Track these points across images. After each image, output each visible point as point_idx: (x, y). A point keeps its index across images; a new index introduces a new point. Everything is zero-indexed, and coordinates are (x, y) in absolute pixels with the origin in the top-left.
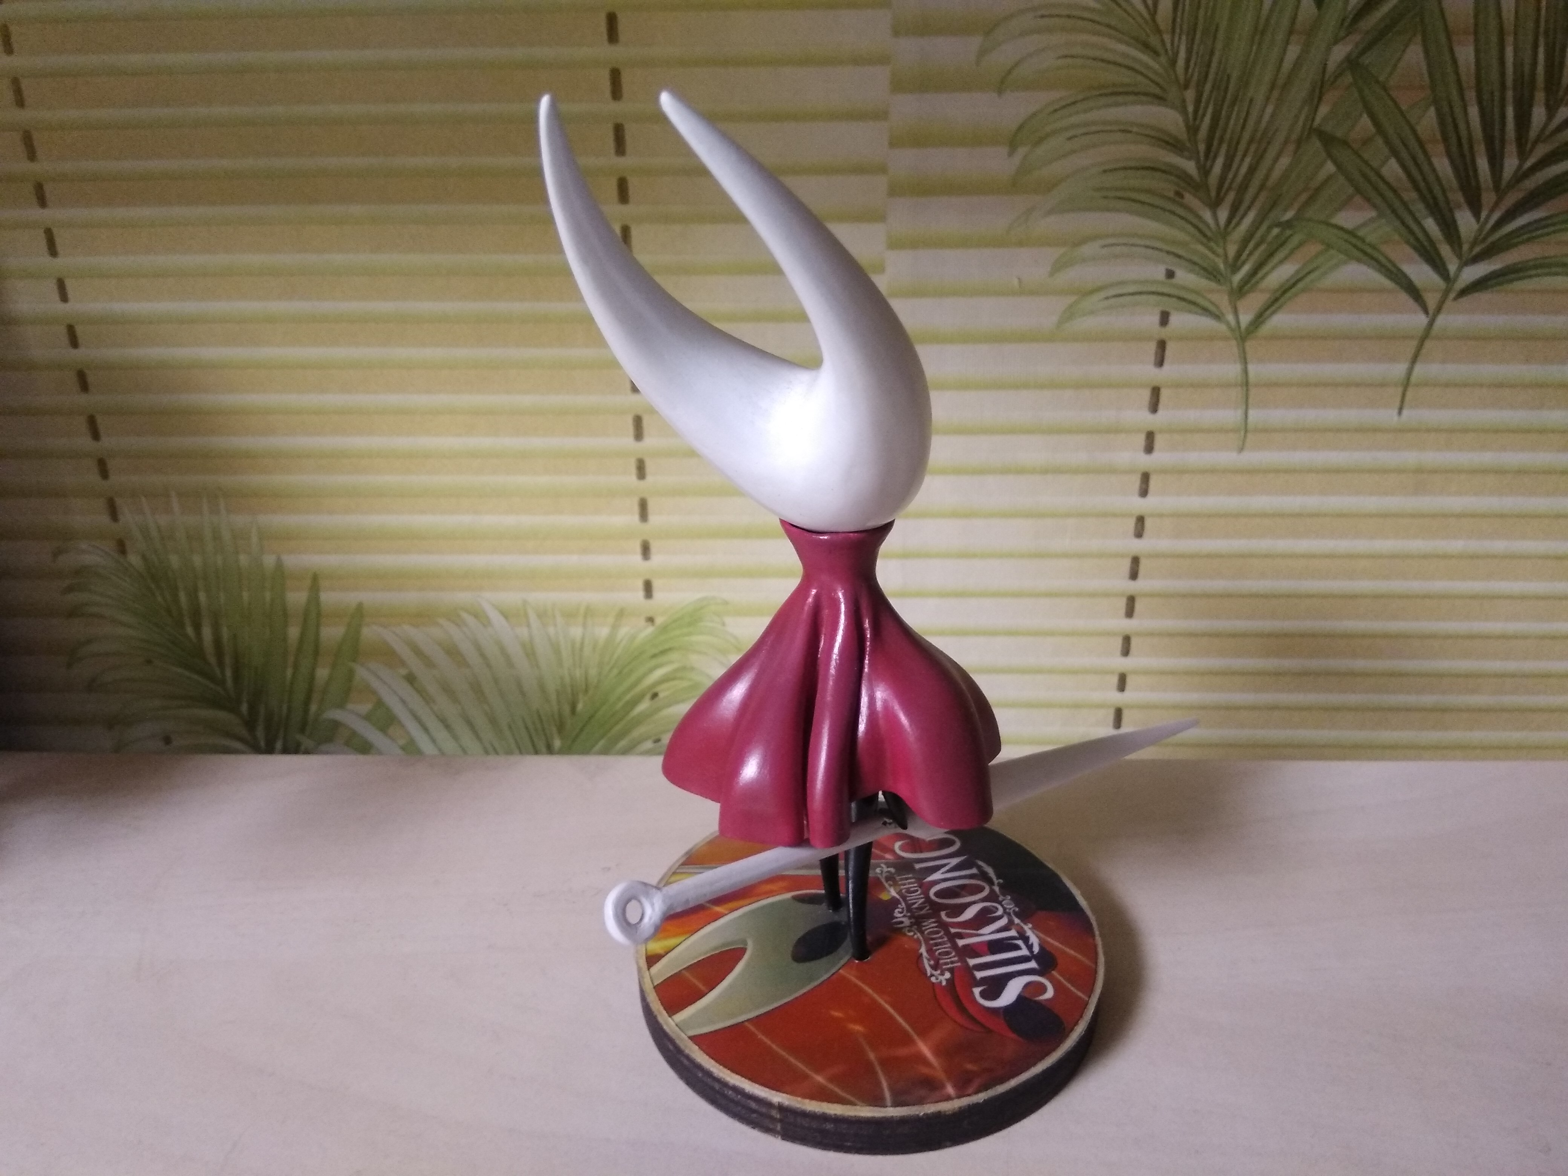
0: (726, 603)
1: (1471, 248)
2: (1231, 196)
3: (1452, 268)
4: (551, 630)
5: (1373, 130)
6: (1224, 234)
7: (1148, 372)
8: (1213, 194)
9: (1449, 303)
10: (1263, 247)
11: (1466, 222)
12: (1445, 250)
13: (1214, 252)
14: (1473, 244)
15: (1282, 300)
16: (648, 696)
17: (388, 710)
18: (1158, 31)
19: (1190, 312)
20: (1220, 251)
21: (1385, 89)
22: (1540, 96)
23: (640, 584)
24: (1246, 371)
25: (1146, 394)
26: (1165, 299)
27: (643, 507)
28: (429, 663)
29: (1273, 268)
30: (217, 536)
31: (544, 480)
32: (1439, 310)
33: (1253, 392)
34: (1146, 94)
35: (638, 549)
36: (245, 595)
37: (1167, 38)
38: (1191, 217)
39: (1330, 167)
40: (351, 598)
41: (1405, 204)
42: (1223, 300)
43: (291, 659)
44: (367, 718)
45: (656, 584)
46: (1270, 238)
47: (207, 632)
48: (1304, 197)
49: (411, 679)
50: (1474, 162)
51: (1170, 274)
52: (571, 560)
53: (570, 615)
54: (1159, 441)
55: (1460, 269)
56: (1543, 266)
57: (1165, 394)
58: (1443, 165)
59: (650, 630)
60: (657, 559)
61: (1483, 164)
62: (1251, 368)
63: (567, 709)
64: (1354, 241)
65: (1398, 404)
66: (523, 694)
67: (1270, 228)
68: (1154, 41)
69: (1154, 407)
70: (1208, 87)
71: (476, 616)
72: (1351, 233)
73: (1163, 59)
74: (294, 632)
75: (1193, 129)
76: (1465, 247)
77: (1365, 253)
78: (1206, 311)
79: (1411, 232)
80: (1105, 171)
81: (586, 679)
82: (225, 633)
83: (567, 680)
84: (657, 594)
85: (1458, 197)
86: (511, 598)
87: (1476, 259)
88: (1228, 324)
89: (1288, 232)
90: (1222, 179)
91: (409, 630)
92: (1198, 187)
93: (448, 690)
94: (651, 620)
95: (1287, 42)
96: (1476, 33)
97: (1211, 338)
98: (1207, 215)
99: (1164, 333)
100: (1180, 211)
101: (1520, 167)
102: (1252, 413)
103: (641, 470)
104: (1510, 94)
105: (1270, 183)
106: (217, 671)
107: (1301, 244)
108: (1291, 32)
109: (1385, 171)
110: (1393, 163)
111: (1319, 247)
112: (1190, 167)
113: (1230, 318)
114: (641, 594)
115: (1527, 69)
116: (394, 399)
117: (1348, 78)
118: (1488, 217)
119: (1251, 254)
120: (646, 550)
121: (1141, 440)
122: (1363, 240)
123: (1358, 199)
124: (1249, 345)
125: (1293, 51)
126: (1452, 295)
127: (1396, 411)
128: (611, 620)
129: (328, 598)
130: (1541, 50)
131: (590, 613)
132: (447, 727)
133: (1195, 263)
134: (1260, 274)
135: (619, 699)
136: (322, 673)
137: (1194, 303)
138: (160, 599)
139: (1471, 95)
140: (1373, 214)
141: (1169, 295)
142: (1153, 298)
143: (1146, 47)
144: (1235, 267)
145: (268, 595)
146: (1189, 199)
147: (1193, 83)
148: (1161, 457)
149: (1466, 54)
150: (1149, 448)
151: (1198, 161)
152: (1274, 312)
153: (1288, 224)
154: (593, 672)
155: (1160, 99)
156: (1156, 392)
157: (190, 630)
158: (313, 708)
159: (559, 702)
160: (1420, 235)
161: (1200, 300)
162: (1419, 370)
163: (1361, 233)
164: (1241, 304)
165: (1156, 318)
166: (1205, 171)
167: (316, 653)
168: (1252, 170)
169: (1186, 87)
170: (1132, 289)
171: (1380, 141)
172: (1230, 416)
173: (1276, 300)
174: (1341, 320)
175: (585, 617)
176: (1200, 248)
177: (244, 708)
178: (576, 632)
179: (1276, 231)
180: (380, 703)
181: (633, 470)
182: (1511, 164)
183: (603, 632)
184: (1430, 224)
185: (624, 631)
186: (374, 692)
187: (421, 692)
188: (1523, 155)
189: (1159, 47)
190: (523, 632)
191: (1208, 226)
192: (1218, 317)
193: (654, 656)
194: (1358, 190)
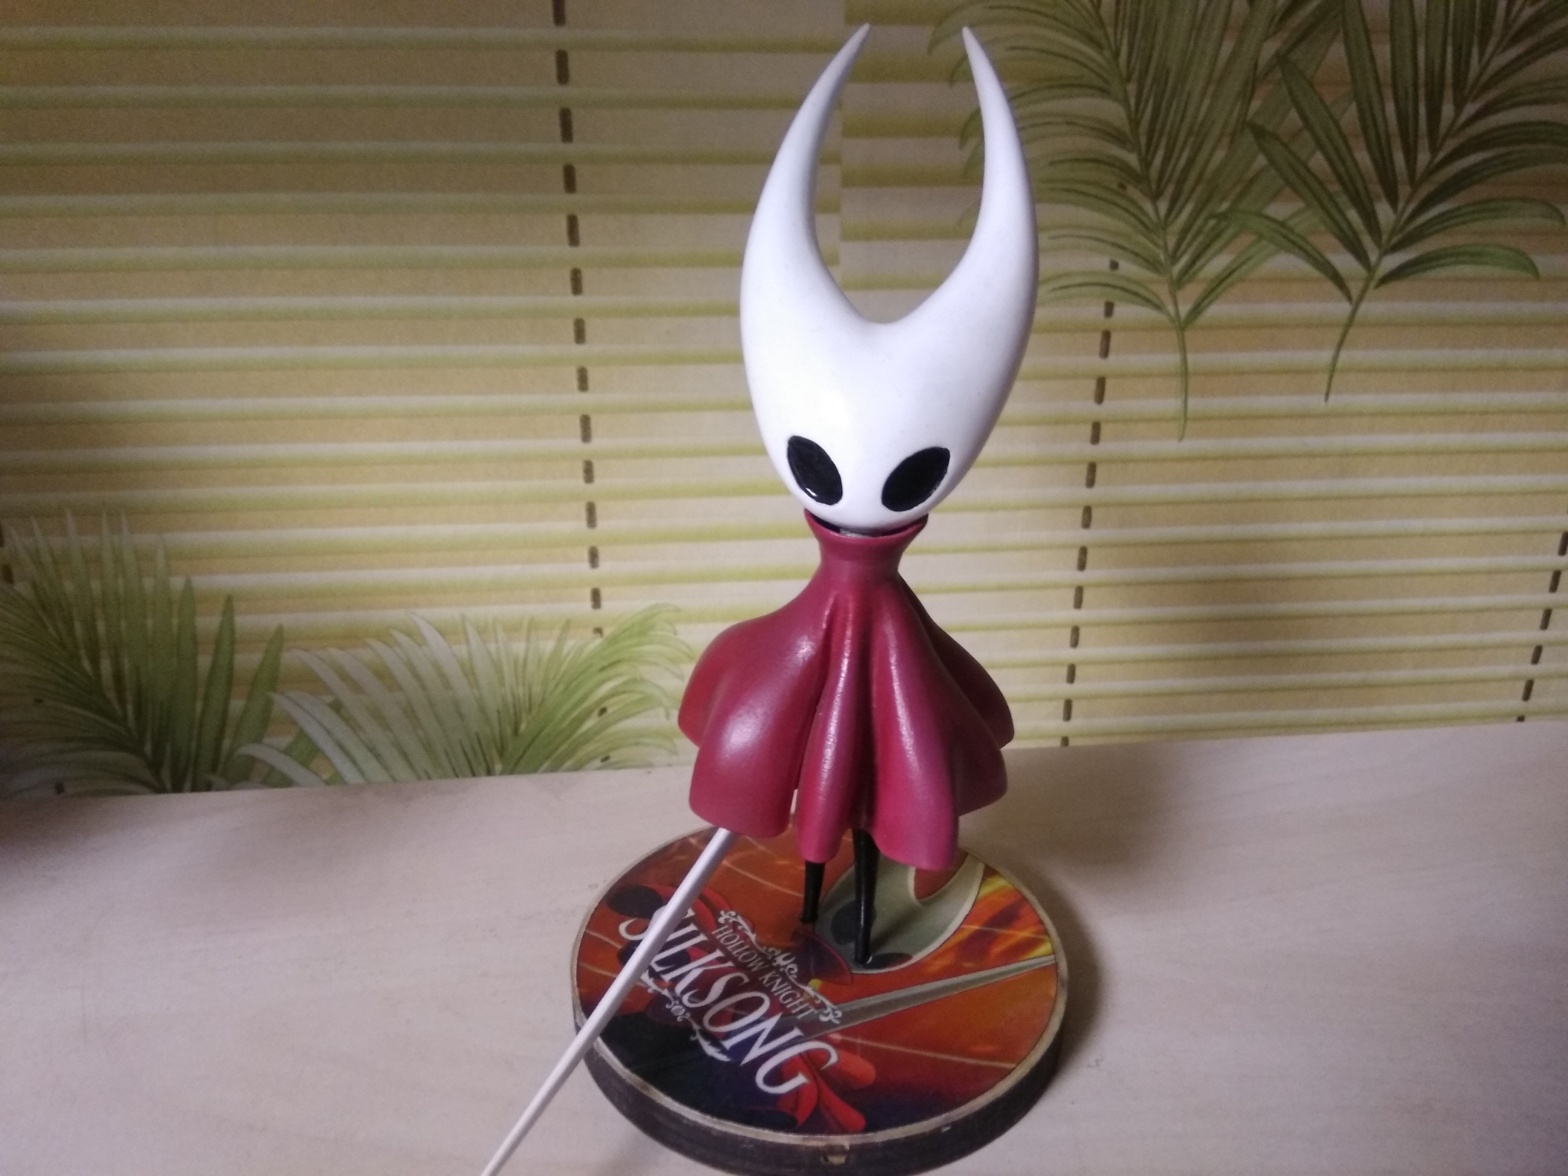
0: (678, 610)
1: (1389, 239)
2: (1170, 189)
3: (1373, 258)
4: (492, 647)
5: (1300, 123)
6: (1164, 225)
7: (1094, 363)
8: (1154, 186)
9: (1371, 293)
10: (1200, 238)
11: (1384, 213)
12: (1367, 241)
13: (1156, 244)
14: (1393, 233)
15: (1219, 289)
16: (596, 712)
17: (310, 741)
18: (1101, 24)
19: (1133, 302)
20: (1161, 243)
21: (1311, 85)
22: (1449, 93)
23: (588, 594)
24: (1185, 360)
25: (1092, 385)
26: (1109, 289)
27: (591, 510)
28: (357, 688)
29: (1211, 259)
30: (118, 559)
31: (485, 486)
32: (1361, 298)
33: (1192, 381)
34: (1091, 87)
35: (586, 556)
36: (150, 622)
37: (1110, 30)
38: (1133, 209)
39: (1261, 160)
40: (270, 621)
41: (1331, 197)
42: (1163, 291)
43: (201, 690)
44: (287, 751)
45: (605, 593)
46: (1207, 229)
47: (106, 666)
48: (1238, 189)
49: (337, 707)
50: (1391, 155)
51: (1114, 265)
52: (513, 571)
53: (512, 629)
54: (1105, 431)
55: (1380, 258)
56: (1455, 255)
57: (1109, 384)
58: (1363, 158)
59: (598, 641)
60: (606, 565)
61: (1399, 158)
62: (1190, 357)
63: (509, 731)
64: (1284, 231)
65: (1324, 389)
66: (461, 716)
67: (1206, 220)
68: (1098, 34)
69: (1100, 398)
70: (1149, 81)
71: (409, 634)
72: (1283, 224)
73: (1107, 53)
74: (204, 662)
75: (1135, 122)
76: (1385, 237)
77: (1294, 243)
78: (1147, 301)
79: (1337, 223)
80: (1052, 163)
81: (530, 698)
82: (126, 665)
83: (510, 698)
84: (605, 603)
85: (1376, 188)
86: (447, 613)
87: (1394, 249)
88: (1168, 314)
89: (1224, 224)
90: (1162, 173)
91: (335, 653)
92: (1140, 179)
93: (377, 715)
94: (599, 631)
95: (1221, 39)
96: (1392, 31)
97: (1154, 328)
98: (1148, 207)
99: (1108, 323)
100: (1124, 203)
101: (1431, 162)
102: (1191, 402)
103: (589, 473)
104: (1422, 92)
105: (1208, 174)
106: (117, 707)
107: (1235, 236)
108: (1225, 27)
109: (1312, 164)
110: (1319, 156)
111: (1253, 238)
112: (1132, 159)
113: (1171, 308)
114: (589, 604)
115: (1437, 68)
116: (320, 403)
117: (1278, 74)
118: (1405, 208)
119: (1190, 245)
120: (594, 557)
121: (1088, 430)
122: (1292, 230)
123: (1288, 191)
124: (1188, 334)
125: (1227, 47)
126: (1373, 284)
127: (1323, 398)
128: (556, 632)
129: (243, 622)
130: (1450, 49)
131: (533, 626)
132: (378, 757)
133: (1137, 255)
134: (1199, 264)
135: (565, 716)
136: (237, 705)
137: (1136, 294)
138: (51, 630)
139: (1388, 92)
140: (1301, 205)
141: (1114, 287)
142: (1098, 289)
143: (1091, 40)
144: (1174, 258)
145: (175, 621)
146: (1133, 191)
147: (1135, 76)
148: (1107, 447)
149: (1383, 52)
150: (1095, 439)
151: (1140, 154)
152: (1211, 303)
153: (1223, 216)
154: (537, 689)
155: (1104, 92)
156: (1101, 383)
157: (86, 664)
158: (227, 743)
159: (500, 724)
160: (1344, 226)
161: (1142, 291)
162: (1345, 356)
163: (1291, 223)
164: (1180, 295)
165: (1101, 309)
166: (1146, 163)
167: (230, 682)
168: (1191, 162)
169: (1129, 79)
170: (1078, 280)
171: (1307, 135)
172: (1170, 405)
173: (1213, 290)
174: (1273, 309)
175: (529, 630)
176: (1141, 239)
177: (148, 748)
178: (519, 647)
179: (1212, 222)
180: (302, 735)
181: (580, 472)
182: (1423, 158)
183: (548, 646)
184: (1353, 215)
185: (570, 644)
186: (294, 723)
187: (348, 720)
188: (1434, 149)
189: (1104, 41)
190: (462, 650)
191: (1150, 218)
192: (1158, 307)
193: (603, 669)
194: (1288, 182)
